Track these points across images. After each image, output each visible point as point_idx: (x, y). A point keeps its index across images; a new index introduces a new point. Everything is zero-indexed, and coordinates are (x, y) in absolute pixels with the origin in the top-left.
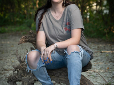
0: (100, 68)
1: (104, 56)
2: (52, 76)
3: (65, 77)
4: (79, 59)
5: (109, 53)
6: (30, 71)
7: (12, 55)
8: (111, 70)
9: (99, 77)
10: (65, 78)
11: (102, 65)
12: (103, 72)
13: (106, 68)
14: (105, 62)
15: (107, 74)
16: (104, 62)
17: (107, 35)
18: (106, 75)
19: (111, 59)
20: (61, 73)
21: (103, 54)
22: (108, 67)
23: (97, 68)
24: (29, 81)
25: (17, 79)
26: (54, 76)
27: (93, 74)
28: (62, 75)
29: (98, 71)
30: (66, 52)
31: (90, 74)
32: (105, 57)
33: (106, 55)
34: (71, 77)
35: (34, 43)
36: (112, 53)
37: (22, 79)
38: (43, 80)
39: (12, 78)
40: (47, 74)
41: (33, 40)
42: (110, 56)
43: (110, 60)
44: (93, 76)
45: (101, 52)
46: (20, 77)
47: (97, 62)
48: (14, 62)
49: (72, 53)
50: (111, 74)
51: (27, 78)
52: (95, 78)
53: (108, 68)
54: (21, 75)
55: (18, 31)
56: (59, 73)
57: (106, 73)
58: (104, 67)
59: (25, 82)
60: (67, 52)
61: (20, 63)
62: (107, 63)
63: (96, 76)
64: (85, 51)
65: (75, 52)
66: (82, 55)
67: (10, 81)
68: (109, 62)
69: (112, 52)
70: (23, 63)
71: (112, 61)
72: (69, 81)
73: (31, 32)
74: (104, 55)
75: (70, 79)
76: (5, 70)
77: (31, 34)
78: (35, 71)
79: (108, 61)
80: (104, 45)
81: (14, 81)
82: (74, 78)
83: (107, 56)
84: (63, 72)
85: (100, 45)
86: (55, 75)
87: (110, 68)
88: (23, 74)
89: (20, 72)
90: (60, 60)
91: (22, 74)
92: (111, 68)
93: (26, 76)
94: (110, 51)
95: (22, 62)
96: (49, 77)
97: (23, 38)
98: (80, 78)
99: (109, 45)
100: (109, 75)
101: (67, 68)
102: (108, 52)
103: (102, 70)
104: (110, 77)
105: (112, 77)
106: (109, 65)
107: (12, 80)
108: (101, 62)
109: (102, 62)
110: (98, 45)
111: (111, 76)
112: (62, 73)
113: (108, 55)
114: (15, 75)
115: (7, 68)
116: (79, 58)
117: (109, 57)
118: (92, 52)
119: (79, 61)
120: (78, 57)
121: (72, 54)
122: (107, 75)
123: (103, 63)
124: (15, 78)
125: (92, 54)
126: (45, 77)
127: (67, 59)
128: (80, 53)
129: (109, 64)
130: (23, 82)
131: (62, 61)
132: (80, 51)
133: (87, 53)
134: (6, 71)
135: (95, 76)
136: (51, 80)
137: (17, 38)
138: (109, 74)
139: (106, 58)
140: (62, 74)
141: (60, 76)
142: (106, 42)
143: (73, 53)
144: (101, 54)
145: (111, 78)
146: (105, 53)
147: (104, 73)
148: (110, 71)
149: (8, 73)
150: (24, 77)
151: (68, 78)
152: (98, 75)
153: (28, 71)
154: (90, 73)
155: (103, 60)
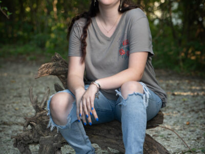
0: (173, 122)
1: (179, 102)
2: (93, 136)
3: (117, 138)
4: (142, 106)
5: (187, 96)
6: (55, 128)
7: (15, 97)
8: (192, 127)
9: (174, 138)
10: (117, 140)
11: (176, 117)
12: (179, 130)
13: (185, 123)
14: (182, 112)
15: (187, 133)
16: (179, 112)
17: (181, 64)
18: (185, 135)
19: (191, 107)
20: (109, 131)
21: (177, 98)
22: (188, 121)
23: (168, 122)
24: (52, 145)
25: (31, 139)
26: (97, 135)
27: (162, 133)
28: (111, 134)
29: (170, 127)
30: (119, 93)
31: (157, 134)
32: (181, 104)
33: (182, 100)
34: (128, 138)
35: (63, 76)
36: (193, 96)
37: (40, 140)
38: (77, 143)
39: (23, 138)
40: (84, 132)
41: (60, 71)
42: (190, 102)
43: (190, 109)
44: (162, 136)
45: (174, 95)
46: (36, 136)
47: (167, 112)
48: (19, 109)
49: (130, 95)
50: (195, 134)
51: (50, 138)
52: (167, 140)
53: (188, 123)
54: (38, 134)
55: (21, 54)
56: (105, 131)
57: (185, 132)
58: (180, 120)
59: (45, 146)
60: (120, 95)
61: (37, 112)
62: (185, 114)
63: (168, 137)
64: (152, 92)
65: (136, 95)
66: (148, 100)
67: (18, 143)
68: (189, 112)
69: (192, 94)
70: (42, 112)
71: (193, 111)
72: (123, 144)
73: (57, 56)
74: (180, 100)
75: (126, 142)
76: (5, 123)
77: (57, 60)
78: (64, 129)
79: (187, 111)
80: (178, 82)
81: (27, 143)
82: (133, 140)
83: (184, 101)
84: (113, 129)
85: (171, 82)
86: (99, 134)
87: (191, 122)
88: (43, 131)
89: (36, 127)
90: (107, 109)
91: (41, 132)
92: (193, 123)
93: (48, 135)
94: (189, 93)
95: (40, 111)
96: (87, 139)
97: (44, 67)
98: (143, 141)
99: (187, 81)
100: (190, 135)
101: (120, 122)
102: (185, 94)
103: (177, 125)
104: (192, 138)
105: (195, 138)
106: (190, 118)
107: (22, 141)
108: (174, 112)
109: (176, 112)
110: (167, 82)
111: (194, 136)
112: (111, 130)
113: (186, 99)
114: (27, 132)
115: (7, 121)
116: (141, 104)
117: (188, 103)
118: (165, 95)
119: (143, 109)
120: (141, 102)
121: (130, 97)
122: (187, 136)
123: (179, 114)
124: (28, 138)
125: (164, 99)
126: (80, 138)
127: (121, 105)
128: (144, 95)
129: (189, 116)
130: (41, 145)
131: (111, 110)
132: (144, 93)
133: (156, 97)
134: (6, 126)
135: (166, 136)
136: (90, 142)
137: (20, 66)
138: (189, 133)
139: (183, 104)
140: (112, 132)
141: (107, 136)
142: (181, 76)
143: (132, 95)
144: (173, 97)
145: (195, 140)
146: (179, 95)
147: (182, 132)
148: (192, 129)
149: (10, 129)
150: (43, 136)
151: (122, 140)
152: (170, 135)
153: (52, 129)
154: (157, 132)
155: (177, 109)
